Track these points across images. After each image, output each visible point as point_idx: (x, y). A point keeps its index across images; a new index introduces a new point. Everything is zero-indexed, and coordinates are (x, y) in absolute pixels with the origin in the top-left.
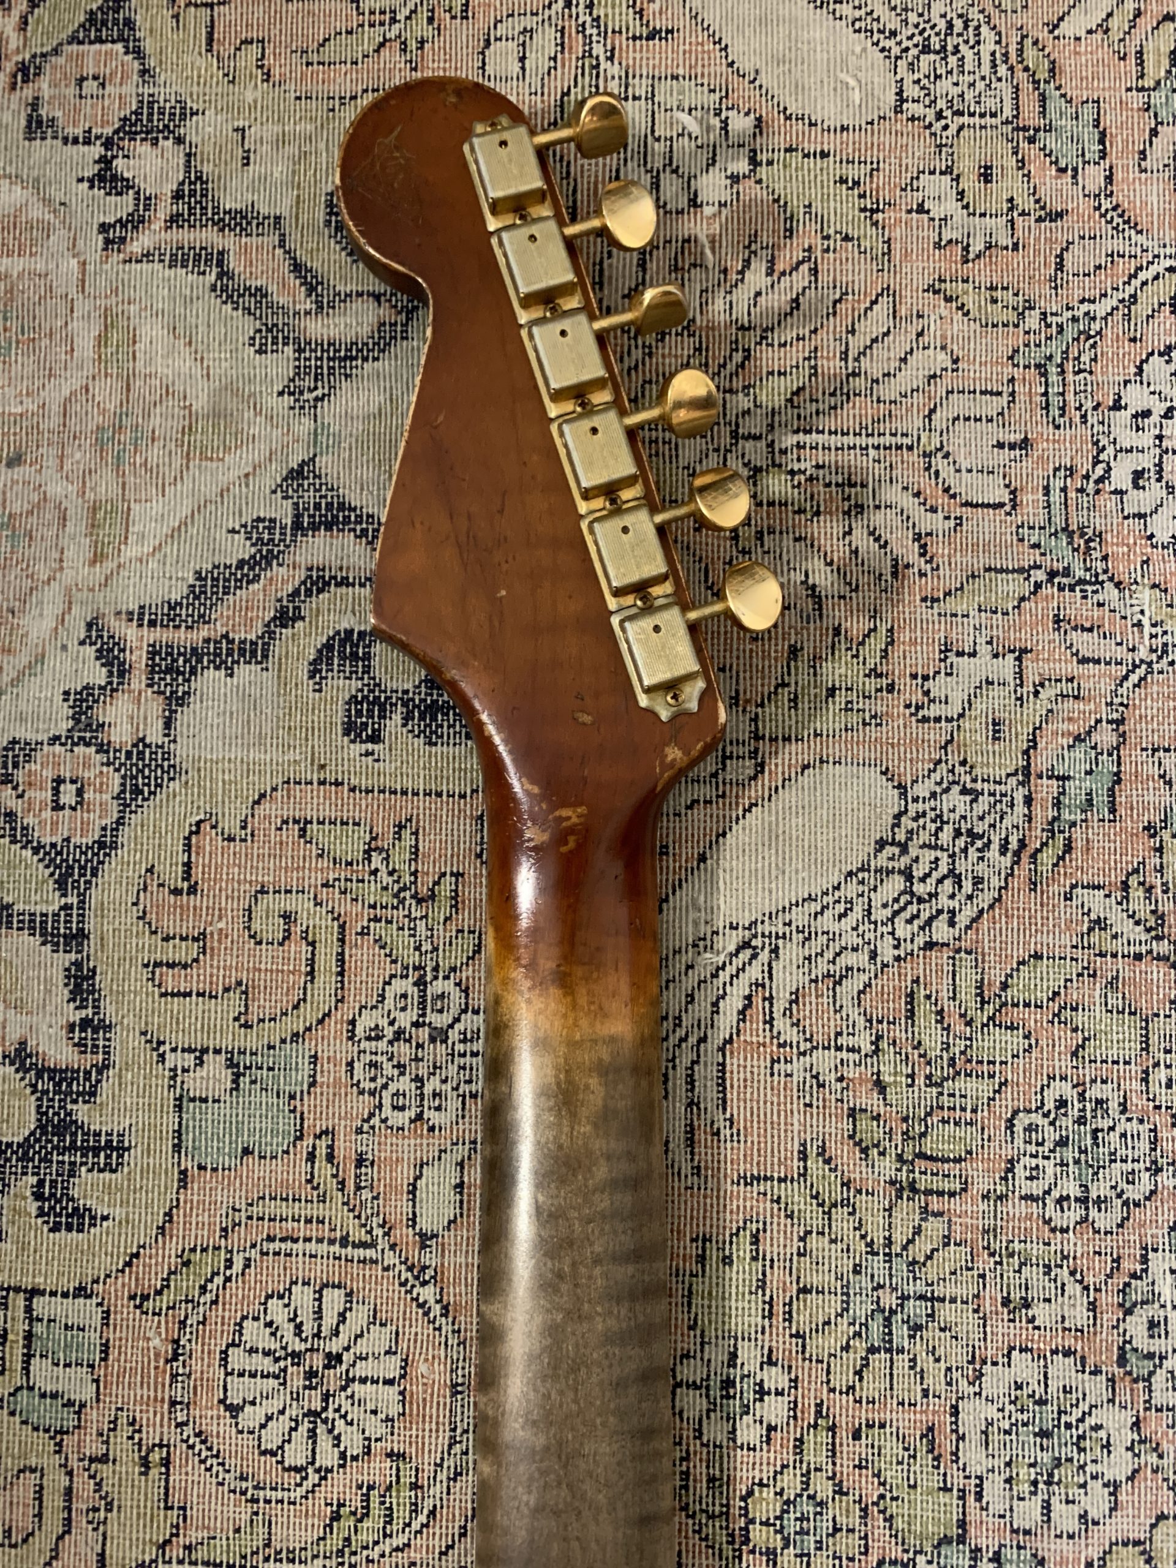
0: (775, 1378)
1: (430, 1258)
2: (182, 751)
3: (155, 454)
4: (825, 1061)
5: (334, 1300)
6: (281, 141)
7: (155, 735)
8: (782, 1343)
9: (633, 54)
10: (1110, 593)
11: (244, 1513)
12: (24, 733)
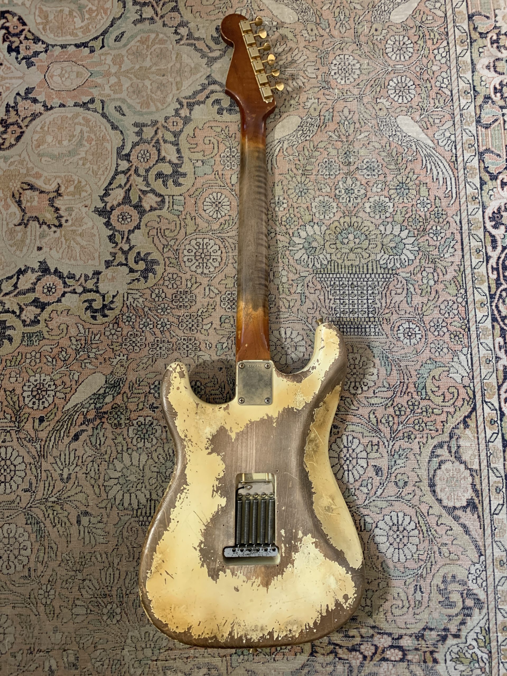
0: (285, 201)
1: (234, 188)
2: (192, 117)
3: (186, 74)
4: (291, 157)
5: (219, 195)
6: (203, 27)
7: (188, 115)
8: (286, 196)
9: (258, 13)
10: (331, 90)
11: (207, 225)
12: (168, 115)
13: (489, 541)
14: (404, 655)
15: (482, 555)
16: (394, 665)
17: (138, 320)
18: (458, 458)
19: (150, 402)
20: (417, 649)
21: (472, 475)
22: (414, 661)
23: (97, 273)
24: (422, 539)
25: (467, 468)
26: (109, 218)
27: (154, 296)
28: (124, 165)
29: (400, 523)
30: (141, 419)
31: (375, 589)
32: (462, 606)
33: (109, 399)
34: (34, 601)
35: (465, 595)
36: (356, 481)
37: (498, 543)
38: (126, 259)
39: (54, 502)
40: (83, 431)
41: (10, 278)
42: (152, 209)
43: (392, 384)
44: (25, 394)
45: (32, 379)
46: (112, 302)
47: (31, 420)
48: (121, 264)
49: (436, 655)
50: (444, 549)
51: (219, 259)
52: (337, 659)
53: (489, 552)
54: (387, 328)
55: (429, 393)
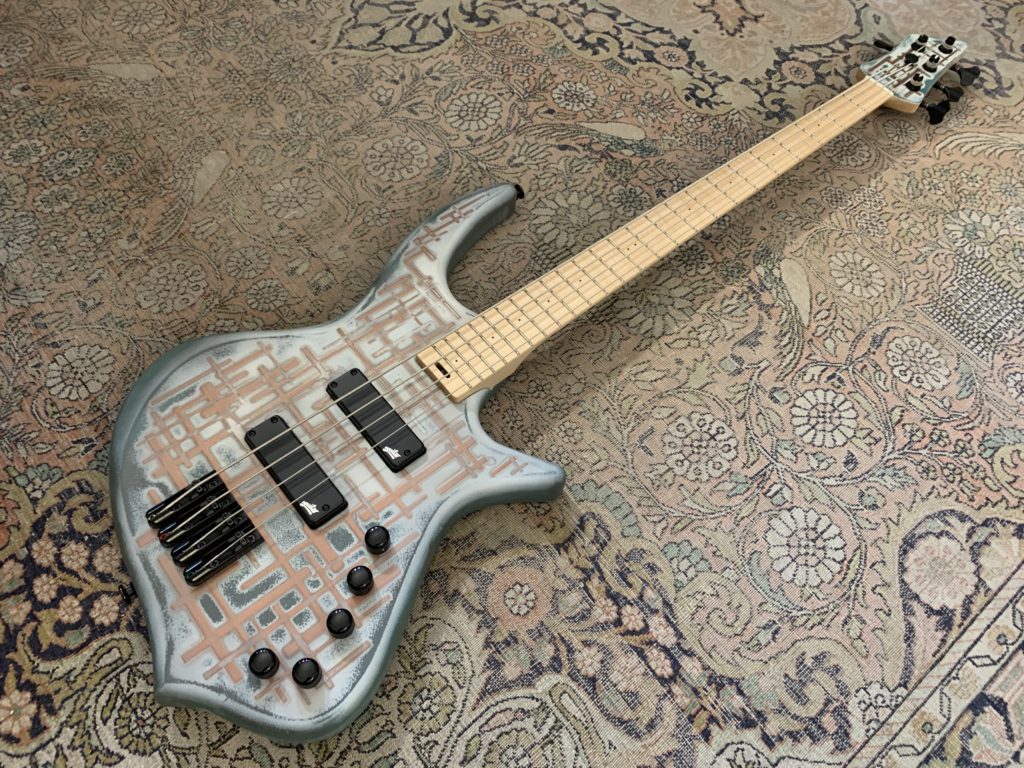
13: (932, 681)
14: (672, 679)
15: (906, 687)
16: (645, 674)
17: (725, 134)
18: (975, 552)
19: (663, 188)
20: (695, 691)
21: (977, 587)
22: (678, 700)
23: (728, 79)
24: (836, 582)
25: (977, 573)
26: (784, 61)
27: (761, 133)
28: (840, 46)
29: (825, 536)
30: (639, 191)
31: (715, 568)
32: (813, 714)
33: (628, 152)
34: (360, 209)
35: (831, 708)
36: (812, 443)
37: (945, 699)
38: (766, 94)
39: (480, 167)
40: (575, 149)
41: (647, 25)
42: (832, 87)
43: (954, 408)
44: (560, 87)
45: (579, 85)
46: (717, 104)
47: (541, 104)
48: (757, 92)
49: (714, 728)
50: (855, 625)
51: (859, 163)
52: (582, 585)
53: (920, 694)
54: (999, 360)
55: (997, 460)
